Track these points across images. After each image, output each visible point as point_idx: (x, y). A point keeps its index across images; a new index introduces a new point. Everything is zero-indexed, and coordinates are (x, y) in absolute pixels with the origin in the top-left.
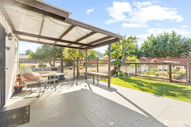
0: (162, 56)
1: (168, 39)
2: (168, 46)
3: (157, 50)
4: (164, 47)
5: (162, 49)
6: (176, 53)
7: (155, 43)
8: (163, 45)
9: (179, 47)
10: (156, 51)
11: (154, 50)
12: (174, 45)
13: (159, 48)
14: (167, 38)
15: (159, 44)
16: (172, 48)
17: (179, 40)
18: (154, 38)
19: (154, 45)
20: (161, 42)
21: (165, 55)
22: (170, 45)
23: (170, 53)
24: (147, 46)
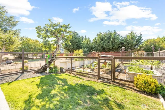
0: (107, 50)
1: (111, 37)
2: (111, 43)
3: (103, 45)
4: (109, 43)
5: (107, 45)
6: (116, 48)
7: (102, 40)
8: (107, 41)
9: (118, 44)
10: (102, 47)
11: (101, 46)
12: (115, 42)
13: (105, 44)
14: (110, 35)
15: (105, 40)
16: (114, 44)
17: (118, 38)
18: (102, 35)
19: (102, 41)
20: (106, 39)
21: (109, 50)
22: (112, 42)
23: (112, 48)
24: (96, 42)
